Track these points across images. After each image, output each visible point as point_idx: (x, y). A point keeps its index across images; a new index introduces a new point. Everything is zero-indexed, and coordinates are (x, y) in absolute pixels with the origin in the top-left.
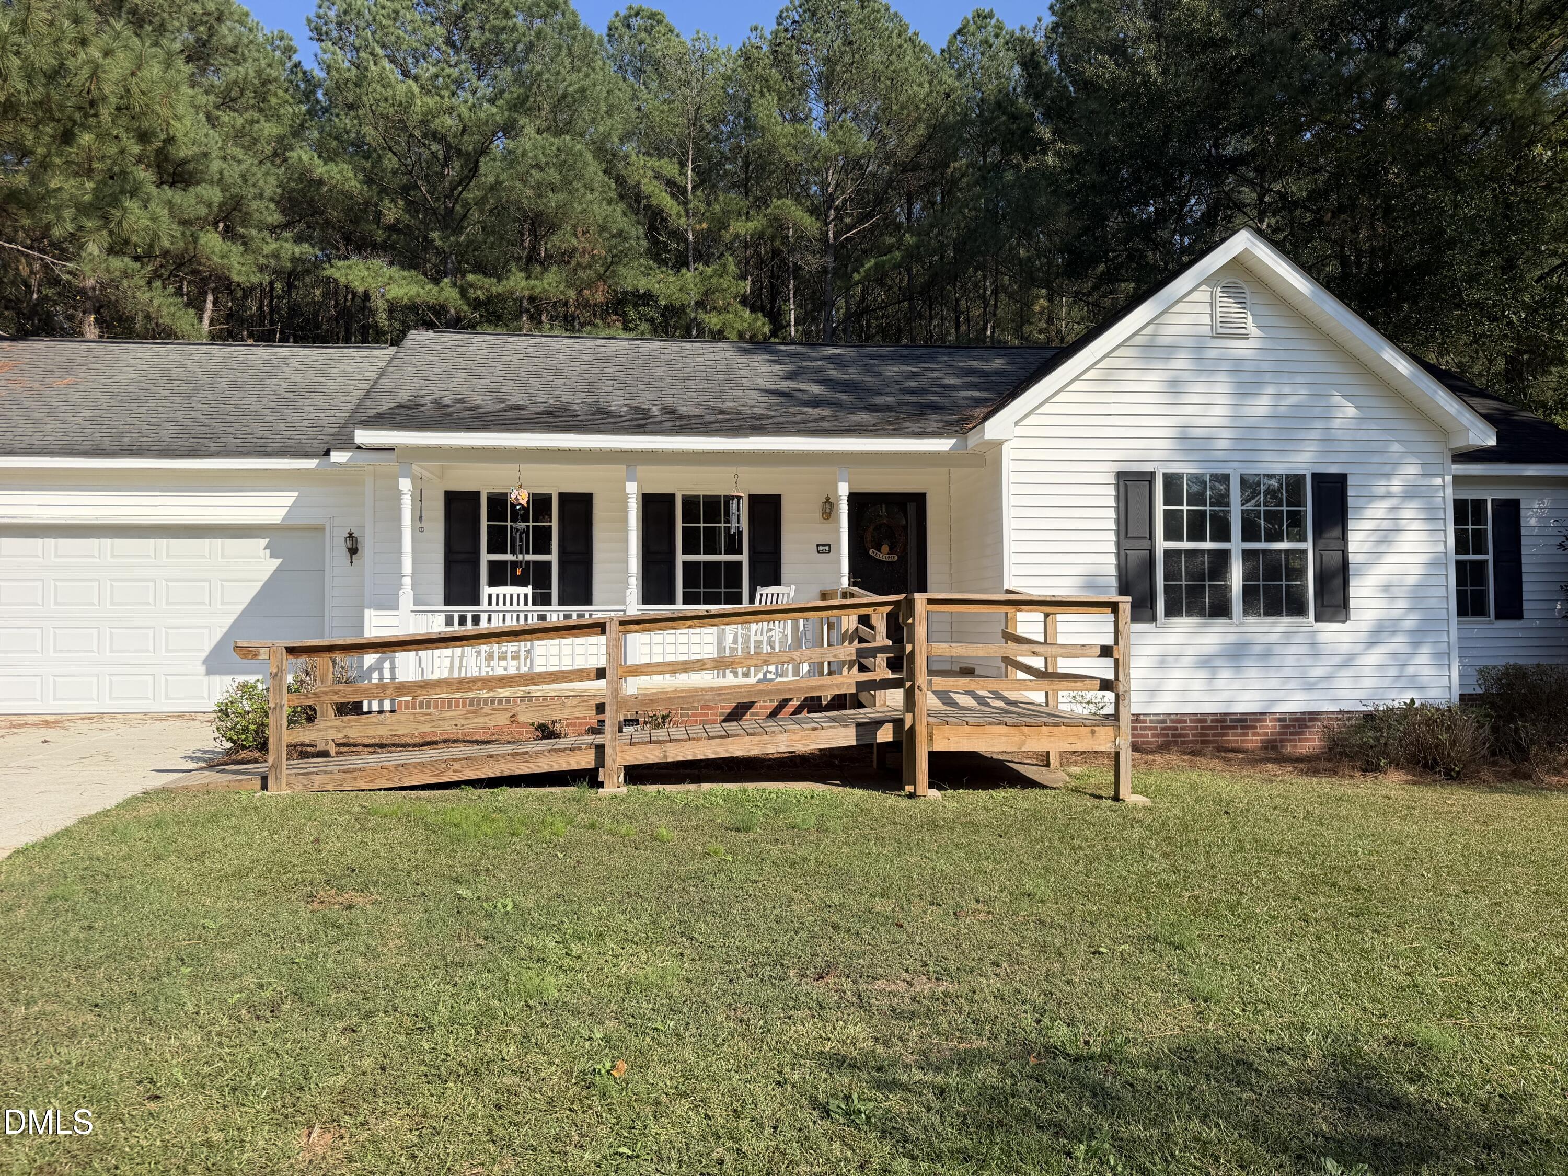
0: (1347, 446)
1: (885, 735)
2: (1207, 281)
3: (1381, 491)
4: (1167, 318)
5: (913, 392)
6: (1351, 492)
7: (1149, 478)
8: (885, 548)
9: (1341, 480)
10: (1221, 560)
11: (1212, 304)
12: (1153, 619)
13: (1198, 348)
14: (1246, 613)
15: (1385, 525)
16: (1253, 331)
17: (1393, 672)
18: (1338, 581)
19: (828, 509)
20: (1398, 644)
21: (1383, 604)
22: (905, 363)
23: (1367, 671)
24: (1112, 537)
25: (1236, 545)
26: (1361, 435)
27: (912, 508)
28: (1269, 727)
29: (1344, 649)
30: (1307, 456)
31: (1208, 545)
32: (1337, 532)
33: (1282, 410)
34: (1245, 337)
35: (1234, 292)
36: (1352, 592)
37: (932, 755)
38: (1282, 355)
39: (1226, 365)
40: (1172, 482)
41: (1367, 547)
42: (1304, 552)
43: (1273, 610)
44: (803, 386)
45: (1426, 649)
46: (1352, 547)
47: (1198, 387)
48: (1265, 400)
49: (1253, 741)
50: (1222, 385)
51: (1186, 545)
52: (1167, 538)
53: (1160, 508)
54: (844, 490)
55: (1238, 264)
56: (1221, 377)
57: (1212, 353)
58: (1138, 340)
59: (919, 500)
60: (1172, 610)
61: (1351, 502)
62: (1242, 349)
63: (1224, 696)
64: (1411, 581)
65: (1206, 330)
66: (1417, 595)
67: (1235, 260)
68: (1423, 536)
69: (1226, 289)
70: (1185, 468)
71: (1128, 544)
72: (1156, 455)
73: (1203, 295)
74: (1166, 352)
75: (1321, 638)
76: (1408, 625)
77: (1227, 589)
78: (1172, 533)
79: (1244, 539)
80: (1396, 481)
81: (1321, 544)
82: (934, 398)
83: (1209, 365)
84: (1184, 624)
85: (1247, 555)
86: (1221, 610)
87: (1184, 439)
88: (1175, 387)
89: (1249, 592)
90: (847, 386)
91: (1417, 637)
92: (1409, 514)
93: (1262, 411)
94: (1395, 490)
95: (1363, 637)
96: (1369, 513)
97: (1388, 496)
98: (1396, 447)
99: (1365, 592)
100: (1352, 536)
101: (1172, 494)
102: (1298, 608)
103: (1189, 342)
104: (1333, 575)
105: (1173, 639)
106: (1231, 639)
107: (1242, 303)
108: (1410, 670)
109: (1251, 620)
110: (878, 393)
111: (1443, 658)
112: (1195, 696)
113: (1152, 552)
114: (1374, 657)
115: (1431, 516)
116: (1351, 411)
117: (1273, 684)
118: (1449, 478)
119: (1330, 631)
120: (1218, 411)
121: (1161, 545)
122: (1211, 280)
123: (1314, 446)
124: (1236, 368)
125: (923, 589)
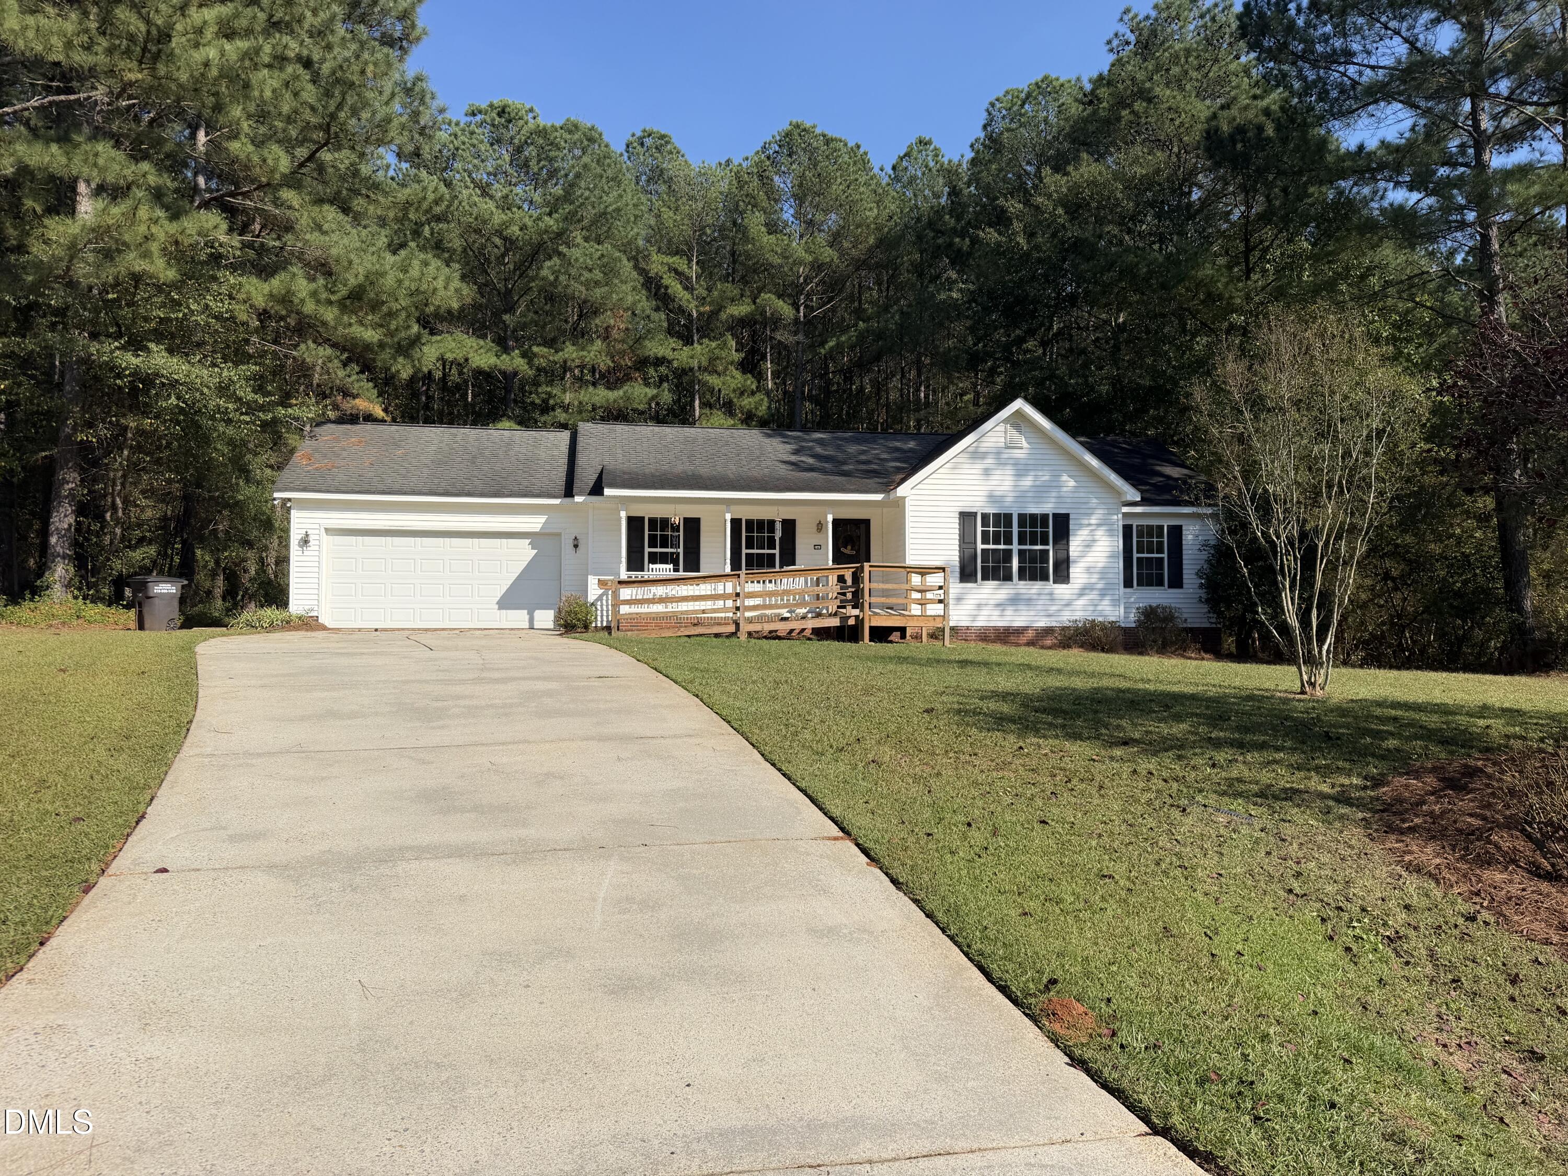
0: (1069, 500)
1: (852, 622)
2: (1003, 421)
3: (1086, 522)
4: (984, 439)
5: (864, 463)
6: (1071, 522)
7: (974, 515)
8: (849, 547)
9: (1066, 517)
10: (1008, 554)
11: (1005, 432)
12: (976, 581)
13: (998, 453)
14: (1020, 579)
15: (1089, 538)
16: (1025, 444)
17: (1091, 608)
18: (1065, 565)
19: (820, 527)
20: (1094, 595)
21: (1086, 576)
22: (859, 444)
23: (1078, 608)
24: (957, 542)
25: (1015, 547)
26: (1076, 495)
27: (863, 526)
28: (1030, 634)
29: (1067, 597)
30: (1050, 505)
31: (1002, 547)
32: (1064, 542)
33: (1038, 483)
34: (1021, 448)
35: (1017, 427)
36: (1071, 570)
37: (871, 628)
38: (1039, 457)
39: (1011, 462)
40: (985, 517)
41: (1079, 549)
42: (1048, 551)
43: (1033, 578)
44: (803, 459)
45: (1108, 598)
46: (1071, 549)
47: (998, 472)
48: (1030, 478)
49: (1023, 639)
50: (1009, 471)
51: (991, 546)
52: (983, 543)
53: (979, 529)
54: (830, 518)
55: (1019, 413)
56: (1009, 467)
57: (1005, 456)
58: (970, 449)
59: (867, 522)
60: (985, 578)
61: (1071, 527)
62: (1018, 454)
63: (1008, 618)
64: (1100, 565)
65: (1003, 445)
66: (1103, 573)
67: (1017, 411)
68: (1107, 543)
69: (1012, 425)
70: (991, 510)
71: (965, 546)
72: (978, 504)
73: (1001, 428)
74: (983, 456)
75: (1056, 592)
76: (1099, 586)
77: (1011, 567)
78: (985, 540)
79: (1020, 544)
80: (1094, 517)
81: (1057, 547)
82: (875, 467)
83: (1003, 461)
84: (991, 584)
85: (1021, 552)
86: (1008, 578)
87: (990, 496)
88: (987, 472)
89: (1021, 569)
90: (827, 459)
91: (1103, 594)
92: (1100, 533)
93: (1029, 483)
94: (1093, 522)
95: (1076, 591)
96: (1080, 532)
97: (1090, 525)
98: (1095, 501)
99: (1078, 570)
100: (1071, 543)
101: (985, 523)
102: (1045, 578)
103: (994, 450)
104: (1062, 562)
105: (986, 591)
106: (1012, 591)
107: (1020, 432)
108: (1100, 608)
109: (1022, 582)
110: (844, 463)
111: (1115, 603)
112: (994, 618)
113: (975, 549)
114: (1081, 602)
115: (1111, 533)
116: (1072, 483)
117: (1032, 613)
118: (1120, 516)
119: (1061, 590)
120: (1007, 483)
121: (980, 546)
122: (1005, 421)
123: (1053, 500)
124: (1016, 463)
125: (869, 561)
